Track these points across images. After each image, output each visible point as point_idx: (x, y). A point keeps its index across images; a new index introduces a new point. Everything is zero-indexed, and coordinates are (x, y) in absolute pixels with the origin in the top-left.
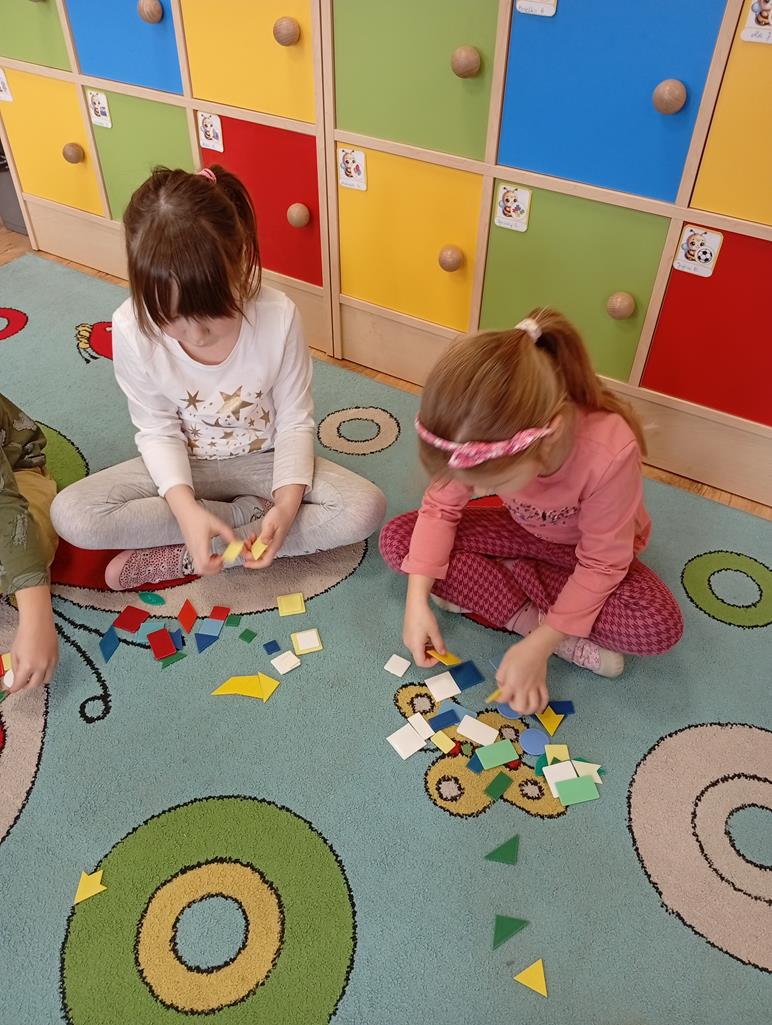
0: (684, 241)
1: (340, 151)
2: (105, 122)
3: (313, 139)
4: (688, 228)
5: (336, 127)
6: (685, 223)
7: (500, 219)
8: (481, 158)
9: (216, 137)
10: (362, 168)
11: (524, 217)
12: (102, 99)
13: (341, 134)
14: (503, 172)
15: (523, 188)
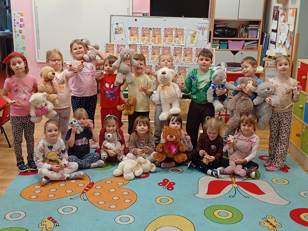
2: (304, 131)
12: (305, 127)
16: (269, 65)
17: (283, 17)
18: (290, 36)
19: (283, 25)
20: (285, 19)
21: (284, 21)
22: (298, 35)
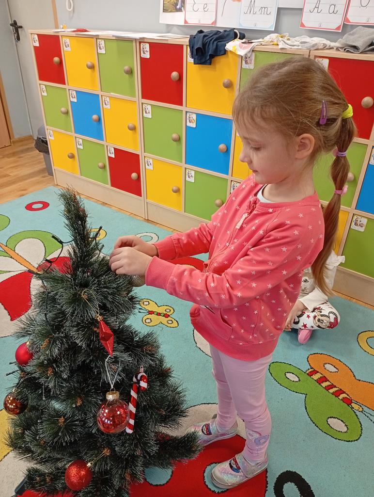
0: (232, 185)
1: (146, 159)
2: (81, 147)
3: (139, 155)
4: (232, 182)
5: (145, 152)
6: (232, 181)
7: (187, 179)
8: (181, 162)
9: (113, 153)
10: (152, 164)
11: (193, 178)
12: (81, 141)
13: (146, 154)
14: (187, 166)
15: (192, 170)
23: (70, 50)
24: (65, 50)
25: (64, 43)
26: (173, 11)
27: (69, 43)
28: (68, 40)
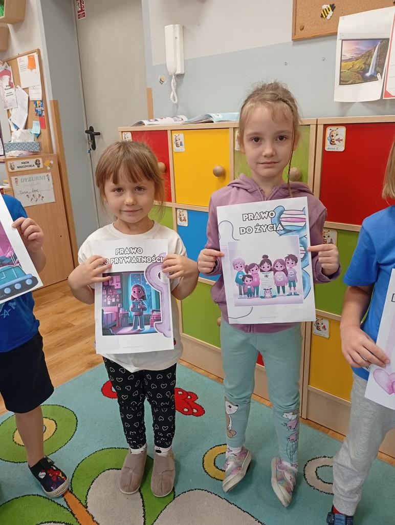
10: (327, 327)
16: (16, 169)
17: (6, 78)
18: (37, 111)
19: (11, 94)
20: (12, 81)
21: (11, 85)
22: (55, 104)
23: (184, 150)
24: (174, 150)
25: (174, 140)
26: (359, 81)
27: (182, 139)
28: (181, 136)
